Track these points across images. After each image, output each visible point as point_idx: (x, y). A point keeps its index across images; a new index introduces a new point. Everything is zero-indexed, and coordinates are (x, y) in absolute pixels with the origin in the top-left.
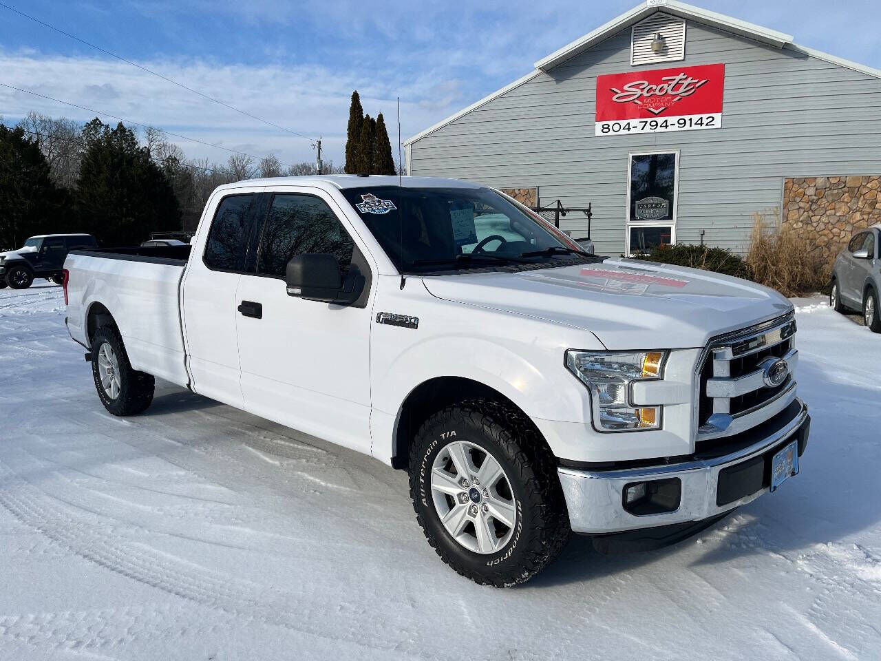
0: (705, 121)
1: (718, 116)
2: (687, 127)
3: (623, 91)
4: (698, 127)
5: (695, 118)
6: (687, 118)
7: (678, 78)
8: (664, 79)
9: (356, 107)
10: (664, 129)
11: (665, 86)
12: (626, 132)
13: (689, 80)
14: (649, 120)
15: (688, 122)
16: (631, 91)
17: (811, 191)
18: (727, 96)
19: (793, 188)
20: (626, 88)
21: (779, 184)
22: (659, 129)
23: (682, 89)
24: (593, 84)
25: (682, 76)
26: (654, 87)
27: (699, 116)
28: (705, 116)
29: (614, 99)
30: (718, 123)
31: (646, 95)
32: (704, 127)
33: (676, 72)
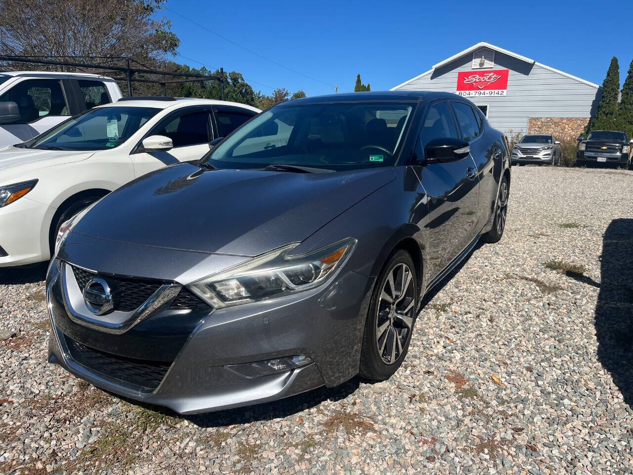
0: (500, 93)
1: (505, 91)
2: (493, 95)
3: (468, 79)
4: (497, 95)
5: (496, 91)
6: (493, 91)
7: (490, 75)
8: (485, 74)
9: (359, 81)
10: (483, 95)
11: (485, 78)
12: (468, 96)
13: (495, 76)
14: (478, 91)
15: (493, 93)
16: (472, 79)
17: (539, 123)
18: (509, 83)
19: (533, 121)
20: (470, 77)
21: (526, 120)
22: (482, 95)
23: (492, 79)
24: (457, 75)
25: (492, 74)
26: (481, 78)
27: (498, 91)
28: (500, 91)
29: (465, 82)
30: (505, 94)
31: (477, 81)
32: (499, 95)
33: (490, 72)
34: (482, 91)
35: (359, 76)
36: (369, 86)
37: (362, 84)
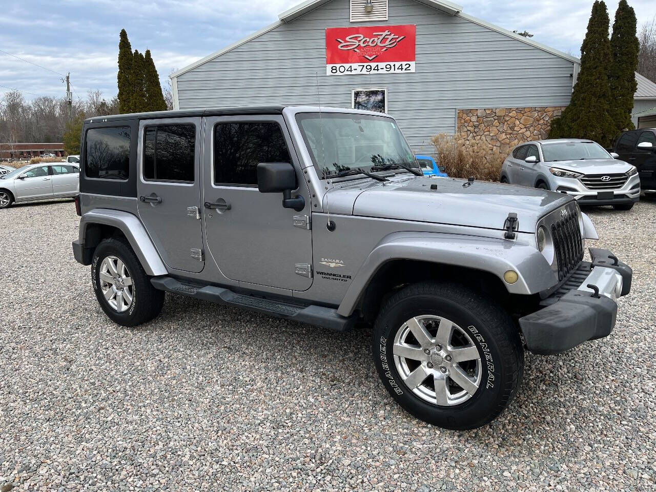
0: (404, 67)
1: (413, 64)
2: (392, 71)
3: (346, 42)
4: (400, 71)
5: (398, 64)
6: (392, 64)
7: (384, 34)
8: (374, 34)
10: (376, 72)
11: (376, 39)
12: (349, 73)
13: (392, 36)
14: (365, 64)
15: (393, 67)
16: (352, 43)
17: (474, 119)
18: (418, 50)
19: (463, 116)
20: (347, 39)
21: (452, 114)
22: (373, 72)
23: (387, 42)
24: (323, 35)
25: (387, 32)
26: (368, 39)
27: (400, 63)
28: (404, 63)
29: (339, 47)
30: (413, 69)
31: (362, 45)
32: (404, 71)
33: (382, 29)
34: (373, 65)
35: (123, 34)
36: (148, 53)
37: (133, 51)
